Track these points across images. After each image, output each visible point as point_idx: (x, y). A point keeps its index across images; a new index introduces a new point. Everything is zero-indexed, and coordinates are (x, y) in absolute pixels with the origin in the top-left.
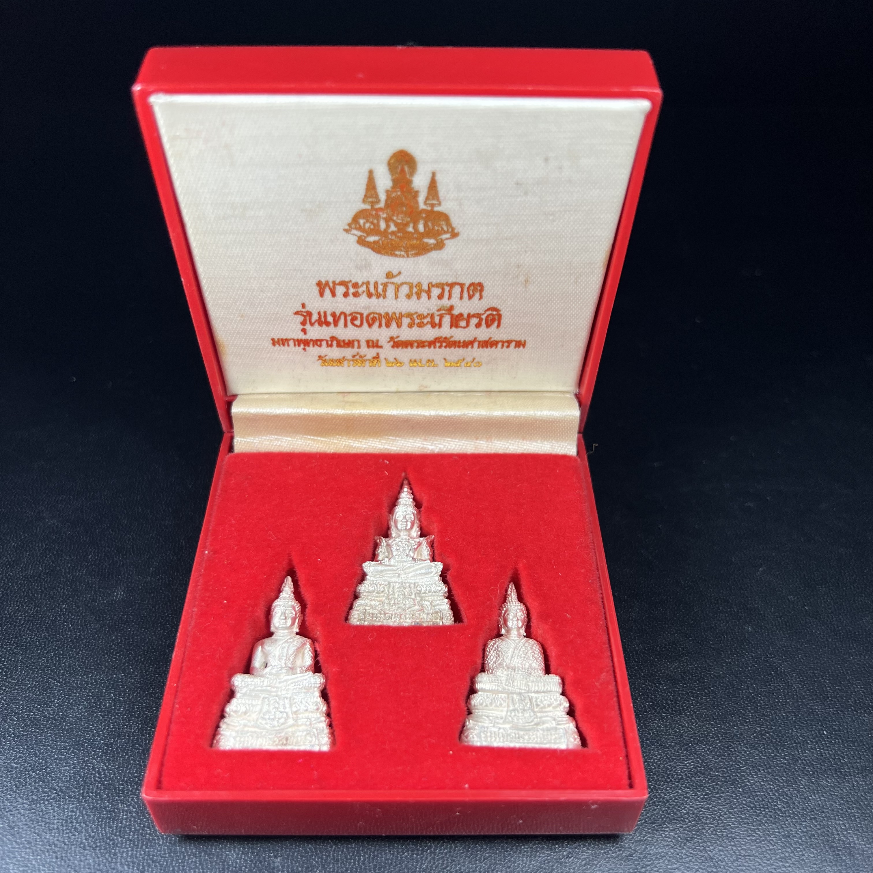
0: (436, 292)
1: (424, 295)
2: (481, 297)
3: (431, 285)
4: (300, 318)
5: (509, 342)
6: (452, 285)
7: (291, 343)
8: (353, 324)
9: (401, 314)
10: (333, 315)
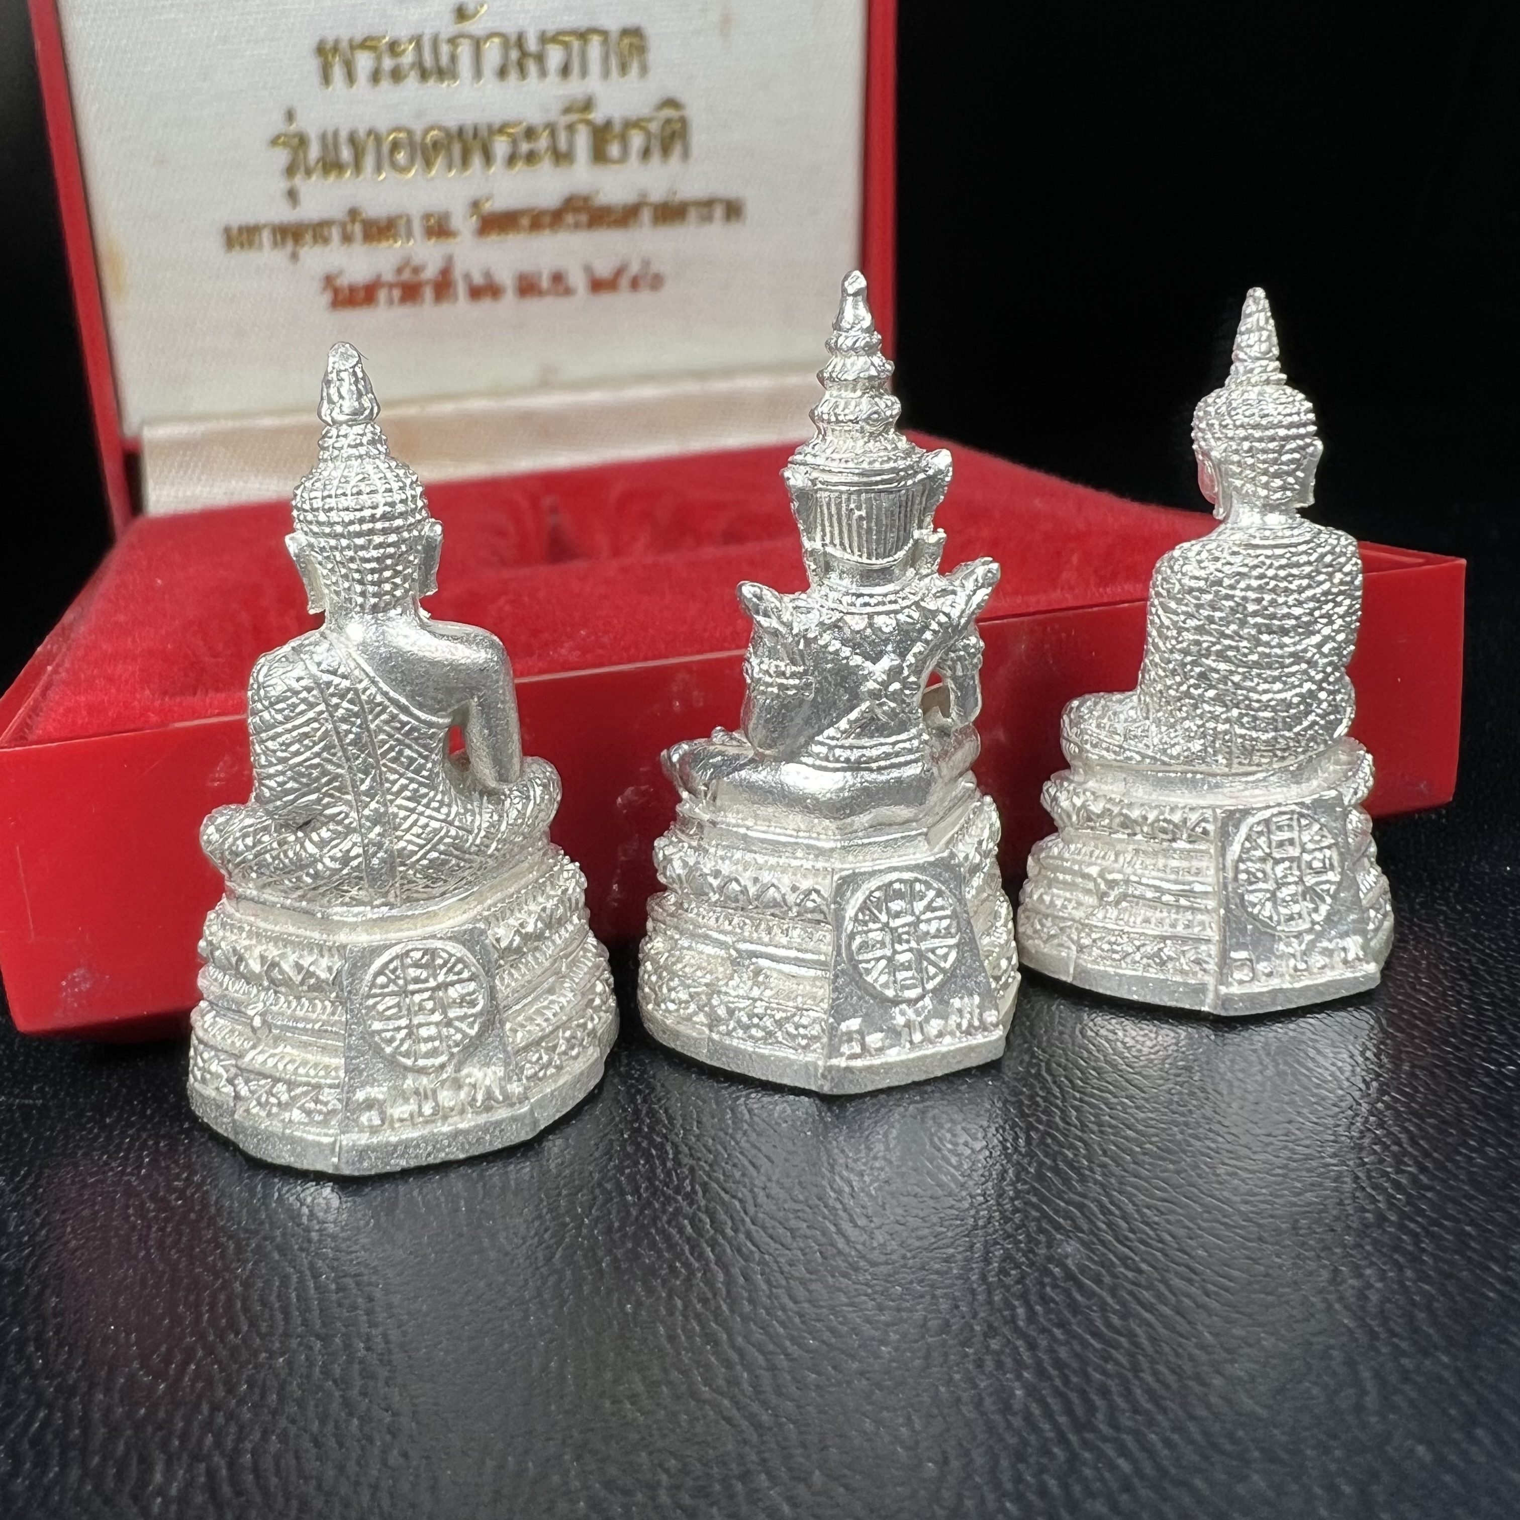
0: (555, 56)
1: (532, 68)
2: (644, 70)
3: (544, 39)
4: (282, 157)
5: (708, 204)
6: (583, 35)
7: (266, 236)
8: (394, 165)
9: (490, 127)
10: (353, 140)
